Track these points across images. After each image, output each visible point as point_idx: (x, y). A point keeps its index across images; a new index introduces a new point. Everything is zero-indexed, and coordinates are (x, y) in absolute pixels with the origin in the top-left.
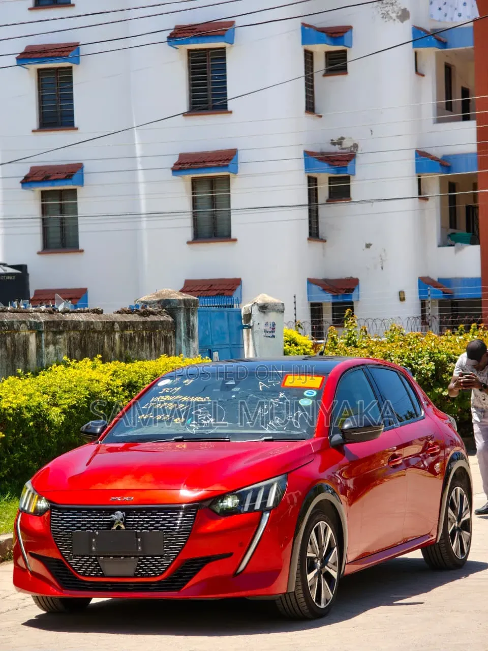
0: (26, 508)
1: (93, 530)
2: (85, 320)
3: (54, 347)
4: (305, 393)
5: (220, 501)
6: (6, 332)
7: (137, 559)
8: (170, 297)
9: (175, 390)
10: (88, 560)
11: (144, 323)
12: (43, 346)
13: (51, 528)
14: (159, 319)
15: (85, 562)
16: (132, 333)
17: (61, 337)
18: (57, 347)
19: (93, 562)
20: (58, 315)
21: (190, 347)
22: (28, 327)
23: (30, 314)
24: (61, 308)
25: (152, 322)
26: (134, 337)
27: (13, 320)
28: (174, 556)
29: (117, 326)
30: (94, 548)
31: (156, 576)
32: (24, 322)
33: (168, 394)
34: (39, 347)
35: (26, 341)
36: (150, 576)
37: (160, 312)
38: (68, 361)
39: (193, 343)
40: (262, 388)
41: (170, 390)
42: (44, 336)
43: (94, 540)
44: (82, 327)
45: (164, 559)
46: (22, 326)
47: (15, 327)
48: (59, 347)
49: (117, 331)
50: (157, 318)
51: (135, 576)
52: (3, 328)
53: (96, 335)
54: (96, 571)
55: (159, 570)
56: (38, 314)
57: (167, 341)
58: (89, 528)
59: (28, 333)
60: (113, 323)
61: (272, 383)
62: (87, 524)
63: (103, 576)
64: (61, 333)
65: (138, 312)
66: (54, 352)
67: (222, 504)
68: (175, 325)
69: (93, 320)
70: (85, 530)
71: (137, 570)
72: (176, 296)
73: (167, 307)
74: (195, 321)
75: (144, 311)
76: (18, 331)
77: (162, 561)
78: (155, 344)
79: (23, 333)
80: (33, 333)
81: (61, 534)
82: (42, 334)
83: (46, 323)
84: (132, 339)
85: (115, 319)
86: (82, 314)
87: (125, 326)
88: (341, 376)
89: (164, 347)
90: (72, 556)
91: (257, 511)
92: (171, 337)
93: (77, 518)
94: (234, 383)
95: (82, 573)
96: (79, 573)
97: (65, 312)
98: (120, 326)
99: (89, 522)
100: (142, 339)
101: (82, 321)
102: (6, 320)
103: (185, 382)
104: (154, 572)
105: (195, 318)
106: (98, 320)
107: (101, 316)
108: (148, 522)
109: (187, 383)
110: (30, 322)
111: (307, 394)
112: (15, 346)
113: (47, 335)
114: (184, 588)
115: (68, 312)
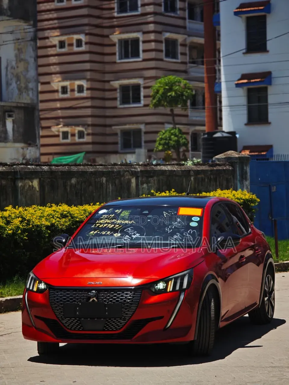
0: (31, 288)
1: (78, 302)
2: (169, 169)
3: (147, 185)
4: (193, 219)
5: (155, 285)
6: (116, 176)
7: (105, 320)
8: (232, 155)
9: (111, 216)
10: (74, 320)
11: (211, 171)
12: (140, 184)
13: (49, 301)
14: (223, 168)
15: (72, 322)
16: (203, 176)
17: (152, 179)
18: (149, 185)
19: (77, 322)
20: (150, 167)
21: (243, 184)
22: (130, 173)
23: (133, 167)
24: (154, 163)
25: (217, 170)
26: (205, 179)
27: (120, 170)
28: (128, 318)
29: (192, 173)
30: (78, 313)
31: (117, 330)
32: (128, 171)
33: (106, 218)
34: (137, 185)
35: (129, 182)
36: (113, 330)
37: (225, 164)
38: (154, 193)
39: (246, 182)
40: (166, 215)
41: (107, 217)
42: (140, 179)
43: (78, 308)
44: (168, 173)
45: (122, 320)
46: (126, 173)
47: (122, 173)
48: (151, 185)
49: (193, 176)
50: (221, 168)
51: (104, 330)
52: (113, 174)
53: (177, 178)
54: (79, 327)
55: (119, 326)
56: (137, 167)
57: (228, 181)
58: (75, 301)
59: (130, 177)
60: (189, 171)
61: (171, 213)
62: (74, 298)
63: (83, 330)
64: (152, 177)
65: (208, 165)
66: (147, 187)
67: (156, 287)
68: (234, 171)
69: (175, 169)
70: (72, 302)
71: (105, 327)
72: (235, 155)
73: (229, 161)
74: (248, 169)
75: (212, 164)
76: (123, 176)
77: (121, 321)
78: (219, 183)
79: (127, 177)
80: (134, 177)
81: (57, 305)
82: (139, 177)
83: (141, 171)
84: (203, 180)
85: (191, 168)
86: (169, 166)
87: (197, 172)
88: (212, 208)
89: (226, 184)
90: (64, 318)
91: (177, 291)
92: (231, 178)
93: (67, 295)
94: (147, 212)
95: (70, 328)
96: (68, 329)
97: (157, 165)
98: (194, 172)
99: (75, 298)
100: (210, 180)
101: (167, 170)
102: (115, 170)
103: (116, 211)
104: (116, 328)
105: (247, 168)
106: (179, 169)
107: (183, 167)
108: (112, 298)
109: (118, 212)
110: (132, 171)
111: (194, 219)
112: (121, 184)
113: (142, 178)
114: (134, 338)
115: (160, 165)
